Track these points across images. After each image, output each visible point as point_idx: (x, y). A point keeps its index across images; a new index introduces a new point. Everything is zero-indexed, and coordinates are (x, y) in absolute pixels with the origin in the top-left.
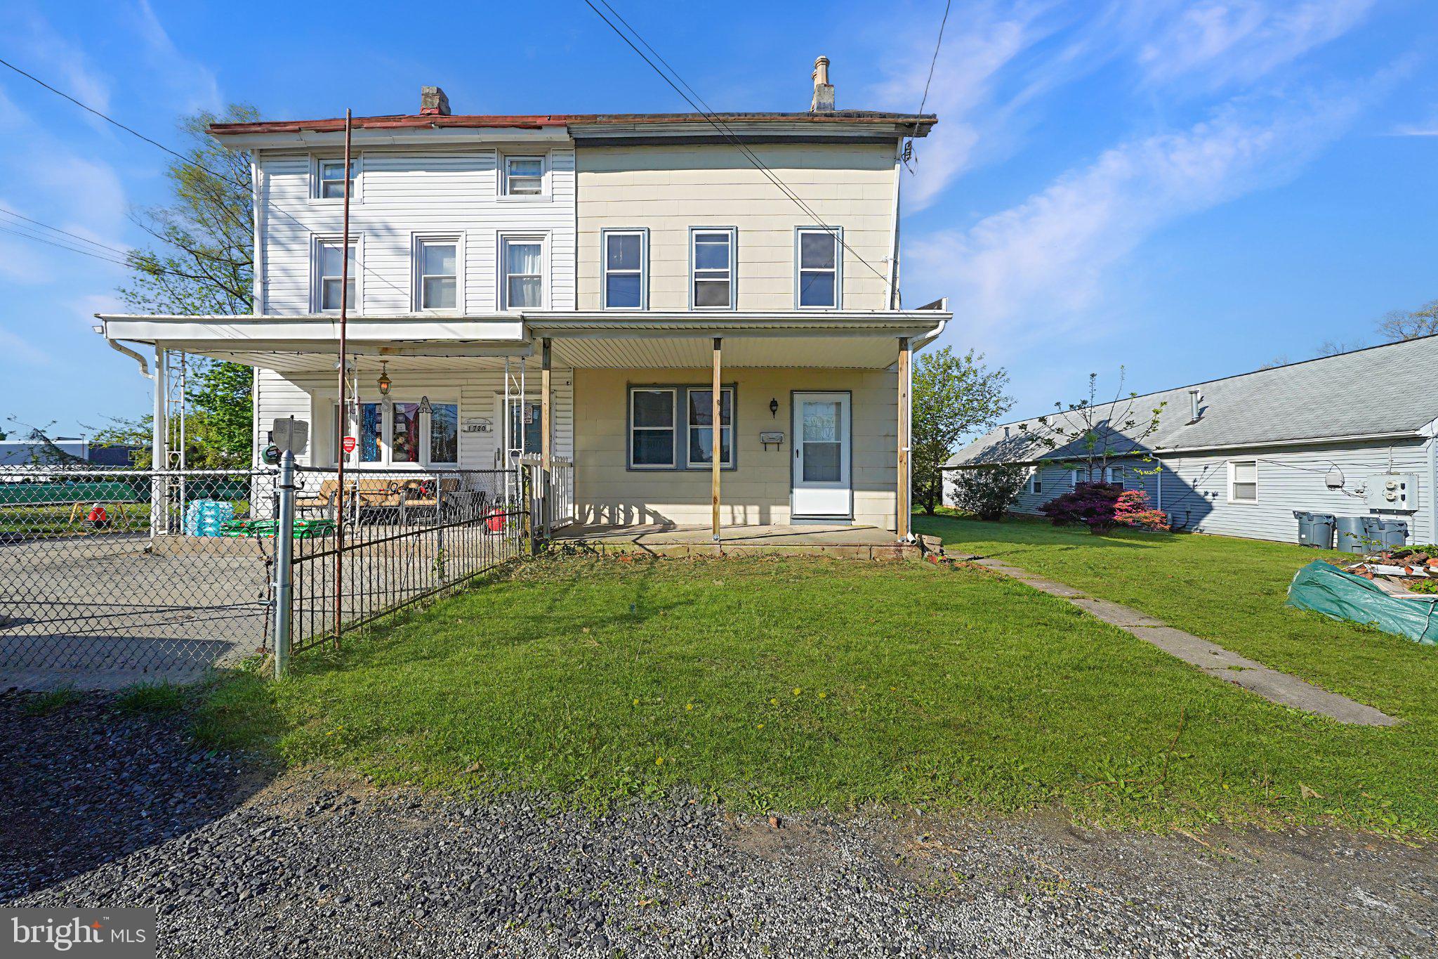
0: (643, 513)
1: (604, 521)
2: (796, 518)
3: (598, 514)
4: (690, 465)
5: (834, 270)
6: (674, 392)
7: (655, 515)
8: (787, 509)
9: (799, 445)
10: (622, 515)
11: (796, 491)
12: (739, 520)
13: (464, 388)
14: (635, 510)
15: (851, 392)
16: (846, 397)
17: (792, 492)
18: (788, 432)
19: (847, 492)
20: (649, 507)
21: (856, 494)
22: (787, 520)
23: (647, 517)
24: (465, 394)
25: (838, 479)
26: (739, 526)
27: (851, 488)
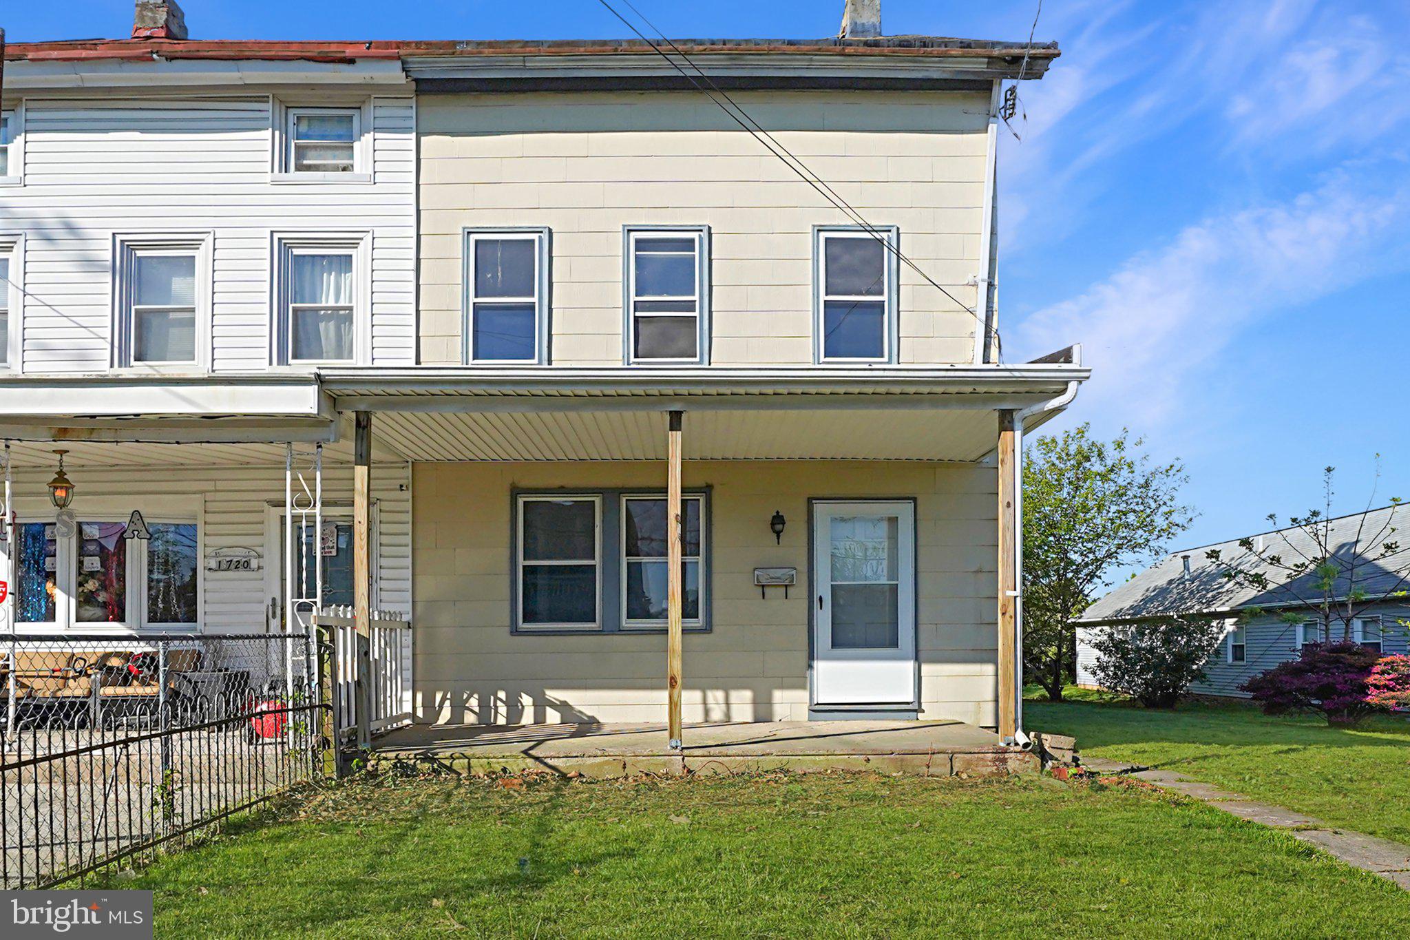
0: (541, 705)
1: (470, 718)
2: (819, 710)
3: (459, 708)
4: (628, 623)
5: (885, 298)
6: (598, 501)
7: (563, 707)
8: (803, 695)
9: (823, 589)
10: (503, 709)
11: (815, 663)
12: (717, 715)
13: (209, 496)
14: (527, 700)
15: (915, 500)
16: (907, 508)
17: (810, 667)
18: (803, 567)
19: (910, 666)
20: (553, 695)
21: (924, 668)
22: (803, 713)
23: (550, 712)
24: (210, 507)
25: (894, 643)
26: (716, 725)
27: (917, 659)
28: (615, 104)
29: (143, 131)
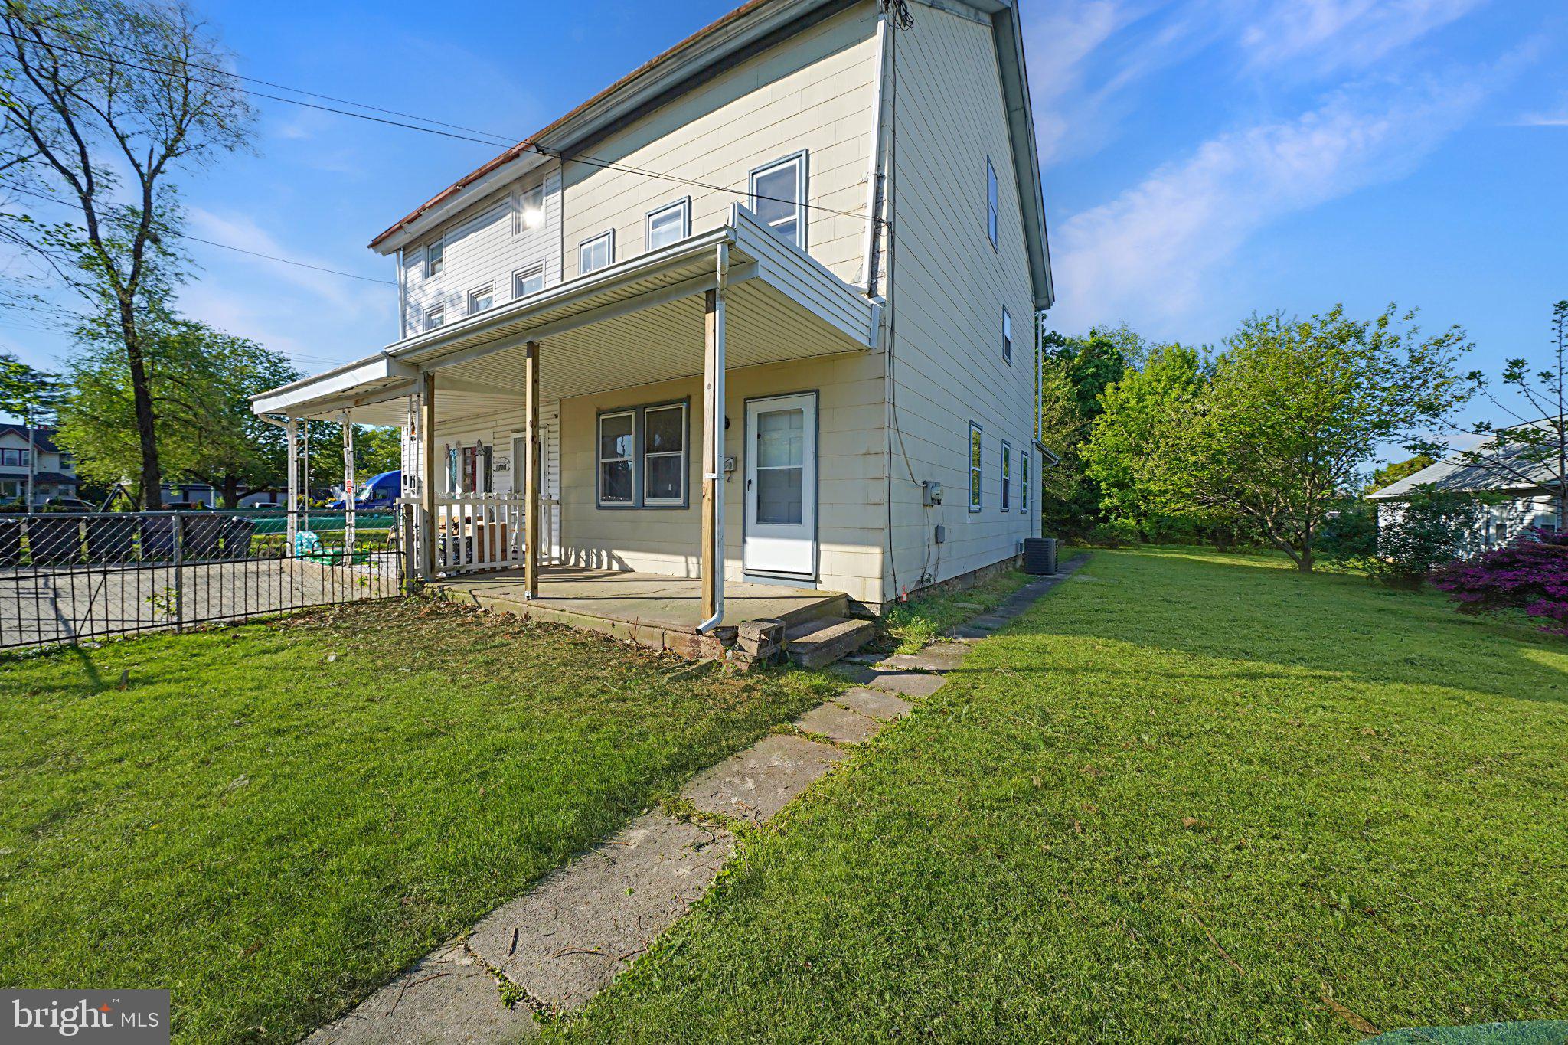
0: (610, 557)
1: (582, 564)
2: (751, 574)
3: (578, 557)
4: (648, 502)
5: (796, 216)
6: (633, 414)
7: (620, 560)
8: (739, 564)
9: (752, 475)
10: (595, 558)
11: (749, 539)
12: (693, 575)
13: (496, 429)
14: (604, 553)
15: (817, 392)
16: (811, 398)
17: (744, 541)
18: (740, 457)
19: (809, 545)
20: (617, 553)
21: (822, 547)
22: (740, 577)
23: (614, 562)
24: (497, 435)
25: (798, 521)
26: (693, 580)
27: (816, 539)
28: (642, 127)
29: (476, 231)
